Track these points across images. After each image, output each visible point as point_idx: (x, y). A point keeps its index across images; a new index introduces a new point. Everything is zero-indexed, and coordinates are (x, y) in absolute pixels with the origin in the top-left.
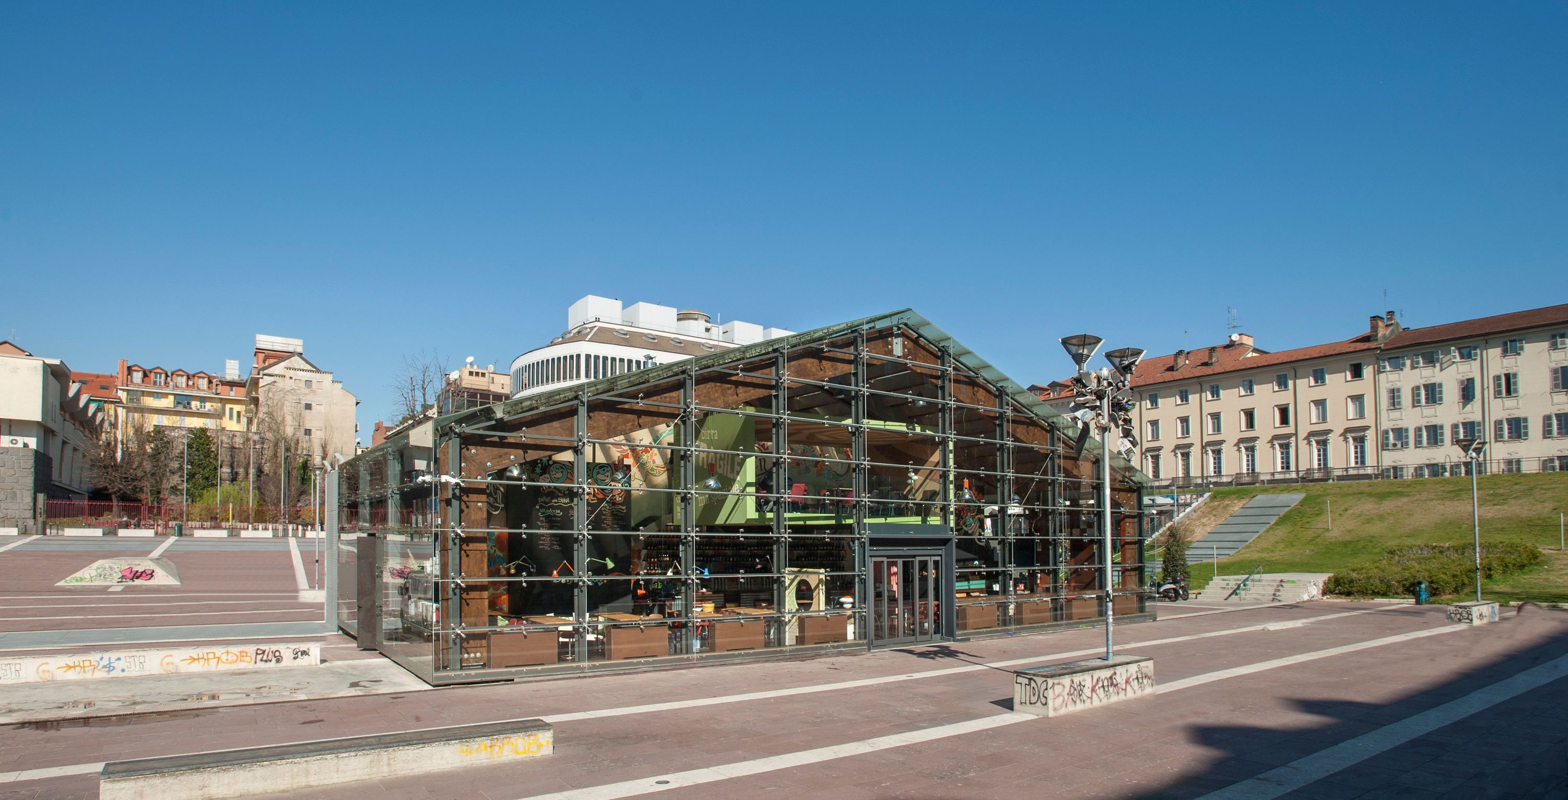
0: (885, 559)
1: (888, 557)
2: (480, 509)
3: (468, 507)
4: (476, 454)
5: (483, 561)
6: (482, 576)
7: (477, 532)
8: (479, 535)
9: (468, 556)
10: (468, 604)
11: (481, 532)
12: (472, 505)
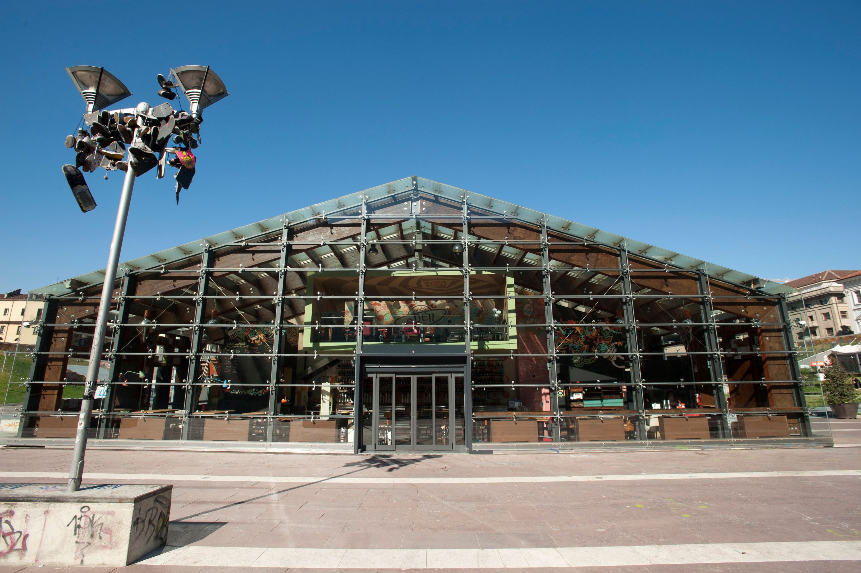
0: (393, 376)
1: (397, 373)
2: (63, 342)
3: (55, 341)
4: (66, 311)
5: (58, 372)
6: (56, 381)
7: (58, 355)
8: (59, 357)
9: (50, 369)
10: (44, 398)
11: (61, 355)
12: (58, 340)
